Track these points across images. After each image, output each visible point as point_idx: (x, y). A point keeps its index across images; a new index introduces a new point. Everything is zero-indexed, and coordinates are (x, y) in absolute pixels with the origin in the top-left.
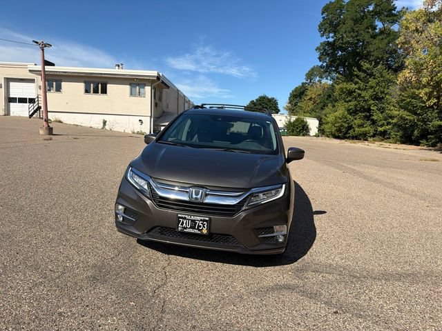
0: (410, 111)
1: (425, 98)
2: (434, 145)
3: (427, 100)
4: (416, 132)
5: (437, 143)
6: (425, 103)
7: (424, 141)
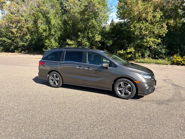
0: (7, 38)
1: (16, 33)
2: (21, 52)
3: (17, 34)
4: (12, 47)
5: (22, 51)
6: (15, 35)
7: (16, 51)
